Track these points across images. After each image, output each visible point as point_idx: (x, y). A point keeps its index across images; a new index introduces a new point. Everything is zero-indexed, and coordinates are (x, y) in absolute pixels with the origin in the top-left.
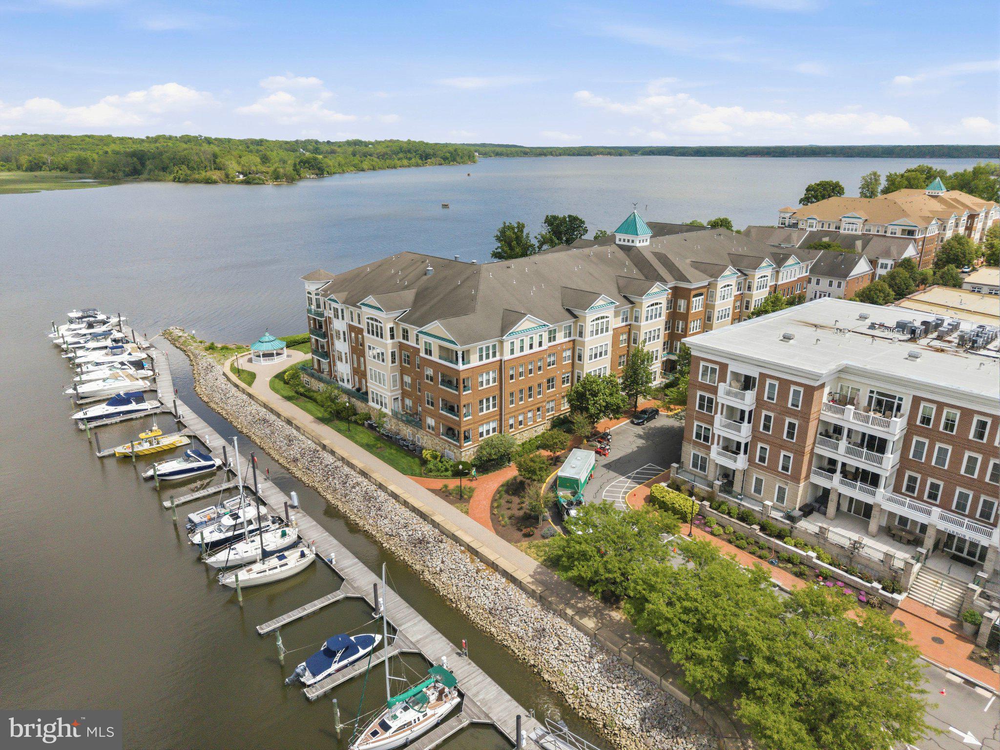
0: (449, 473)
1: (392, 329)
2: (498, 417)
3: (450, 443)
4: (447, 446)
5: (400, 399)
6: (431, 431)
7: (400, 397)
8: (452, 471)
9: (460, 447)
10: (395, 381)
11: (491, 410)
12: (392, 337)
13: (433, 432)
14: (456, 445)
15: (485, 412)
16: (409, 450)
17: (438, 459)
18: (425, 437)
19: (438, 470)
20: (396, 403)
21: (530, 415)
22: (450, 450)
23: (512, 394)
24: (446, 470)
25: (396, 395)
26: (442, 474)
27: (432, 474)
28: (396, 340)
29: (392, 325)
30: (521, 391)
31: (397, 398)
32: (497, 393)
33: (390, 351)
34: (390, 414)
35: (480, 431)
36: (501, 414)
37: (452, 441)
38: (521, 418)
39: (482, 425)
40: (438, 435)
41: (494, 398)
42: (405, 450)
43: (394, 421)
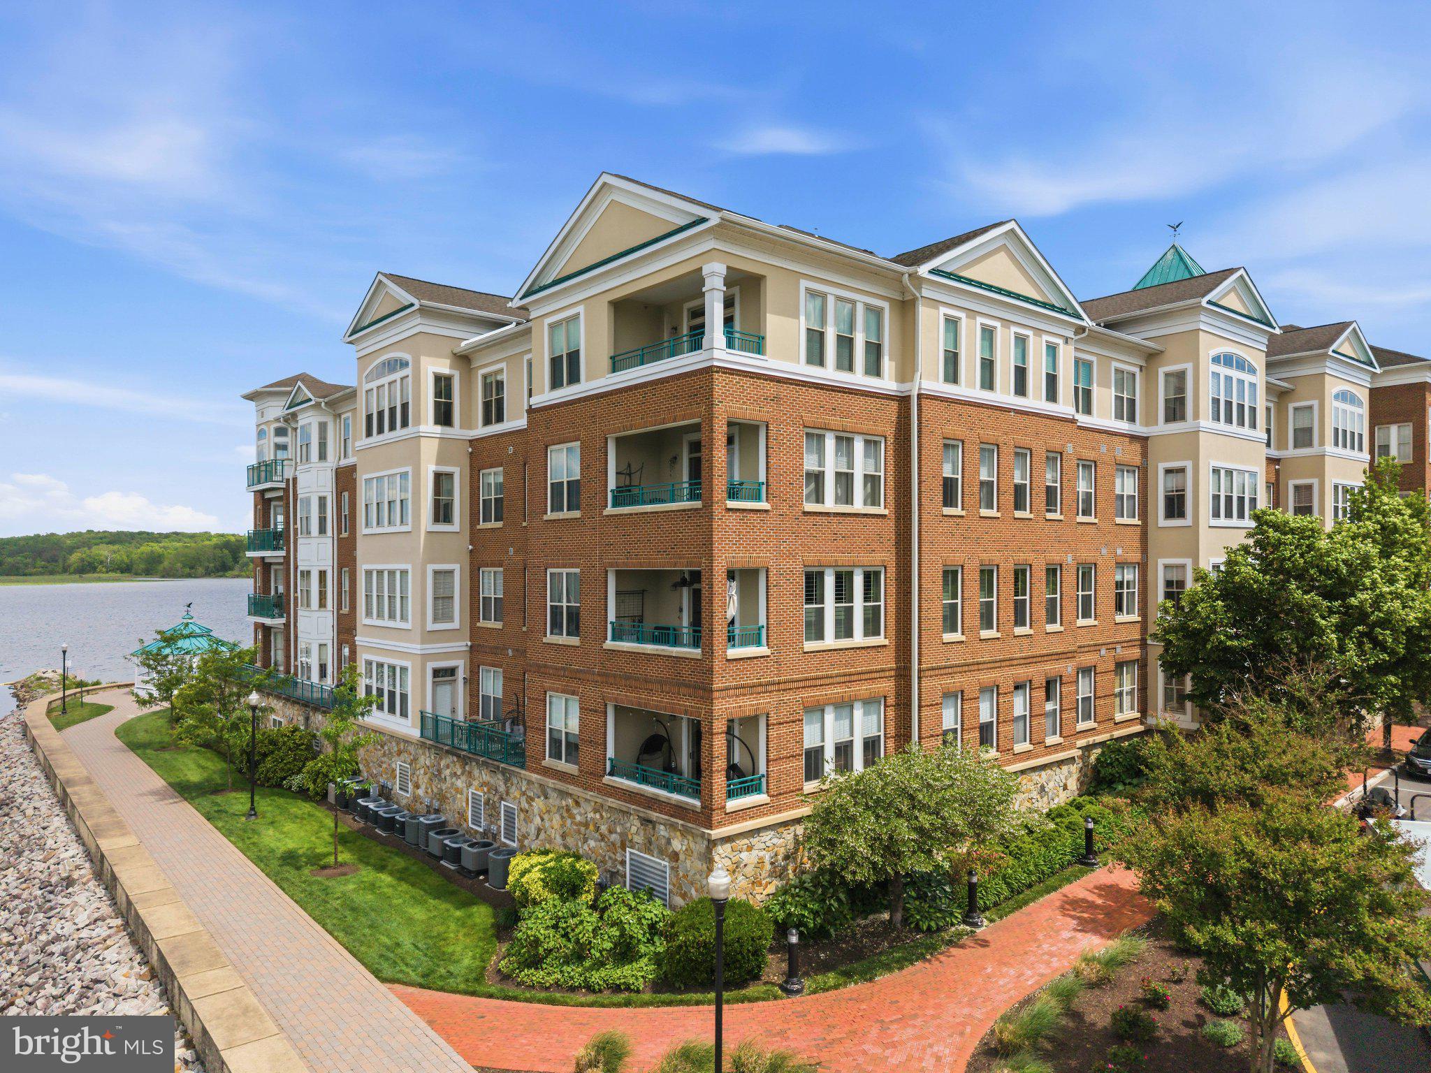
0: (639, 972)
1: (443, 385)
2: (887, 686)
3: (652, 803)
4: (634, 826)
5: (461, 674)
6: (562, 765)
7: (461, 665)
8: (658, 960)
9: (705, 817)
10: (442, 600)
11: (859, 638)
12: (444, 416)
13: (572, 769)
14: (680, 811)
15: (830, 640)
16: (463, 871)
17: (587, 898)
18: (539, 804)
19: (579, 955)
20: (445, 691)
21: (1019, 705)
22: (648, 846)
23: (950, 576)
24: (625, 952)
25: (447, 655)
26: (596, 977)
27: (538, 976)
28: (456, 431)
29: (444, 368)
30: (986, 576)
31: (452, 671)
32: (884, 556)
33: (429, 469)
34: (415, 733)
35: (810, 739)
36: (903, 674)
37: (662, 793)
38: (985, 712)
39: (817, 709)
40: (590, 778)
41: (871, 580)
42: (444, 872)
43: (426, 759)
